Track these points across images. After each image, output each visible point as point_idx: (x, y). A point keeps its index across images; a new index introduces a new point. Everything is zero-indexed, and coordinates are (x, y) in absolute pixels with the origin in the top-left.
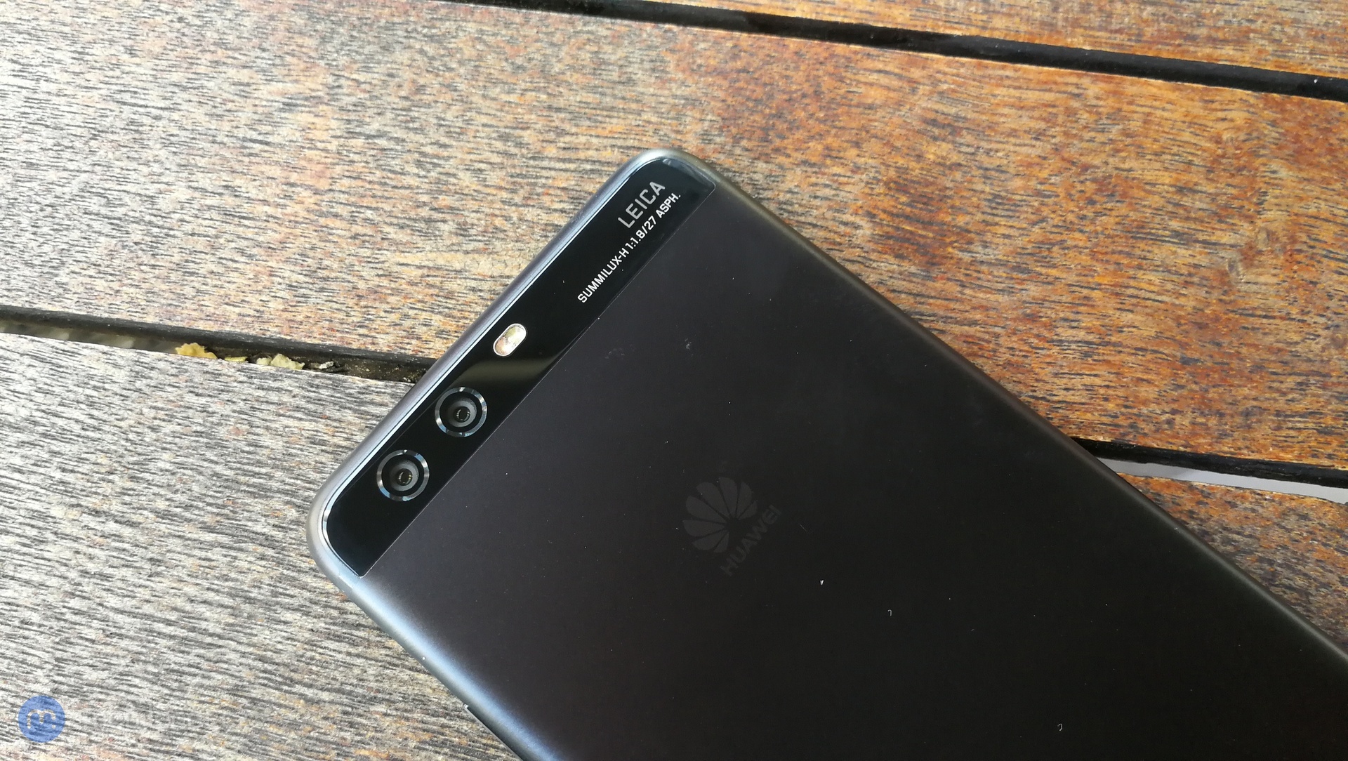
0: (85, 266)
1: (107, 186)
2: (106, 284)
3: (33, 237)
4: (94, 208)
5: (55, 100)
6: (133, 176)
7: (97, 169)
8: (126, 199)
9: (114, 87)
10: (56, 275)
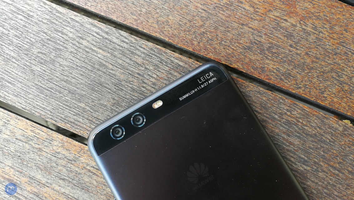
0: (332, 93)
1: (338, 70)
2: (337, 100)
3: (317, 80)
4: (334, 76)
5: (325, 40)
6: (346, 70)
7: (336, 64)
8: (344, 76)
9: (341, 41)
10: (324, 94)
